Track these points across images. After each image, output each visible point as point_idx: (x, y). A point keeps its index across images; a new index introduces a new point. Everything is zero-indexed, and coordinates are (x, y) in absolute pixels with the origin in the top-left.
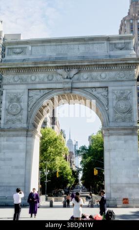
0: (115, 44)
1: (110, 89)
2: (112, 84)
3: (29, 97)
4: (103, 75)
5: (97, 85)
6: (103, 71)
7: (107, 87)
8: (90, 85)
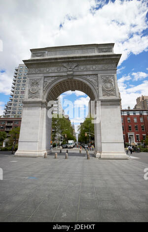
0: (102, 49)
1: (99, 75)
2: (100, 72)
3: (44, 81)
4: (94, 67)
5: (90, 73)
6: (94, 64)
7: (97, 74)
8: (85, 73)
